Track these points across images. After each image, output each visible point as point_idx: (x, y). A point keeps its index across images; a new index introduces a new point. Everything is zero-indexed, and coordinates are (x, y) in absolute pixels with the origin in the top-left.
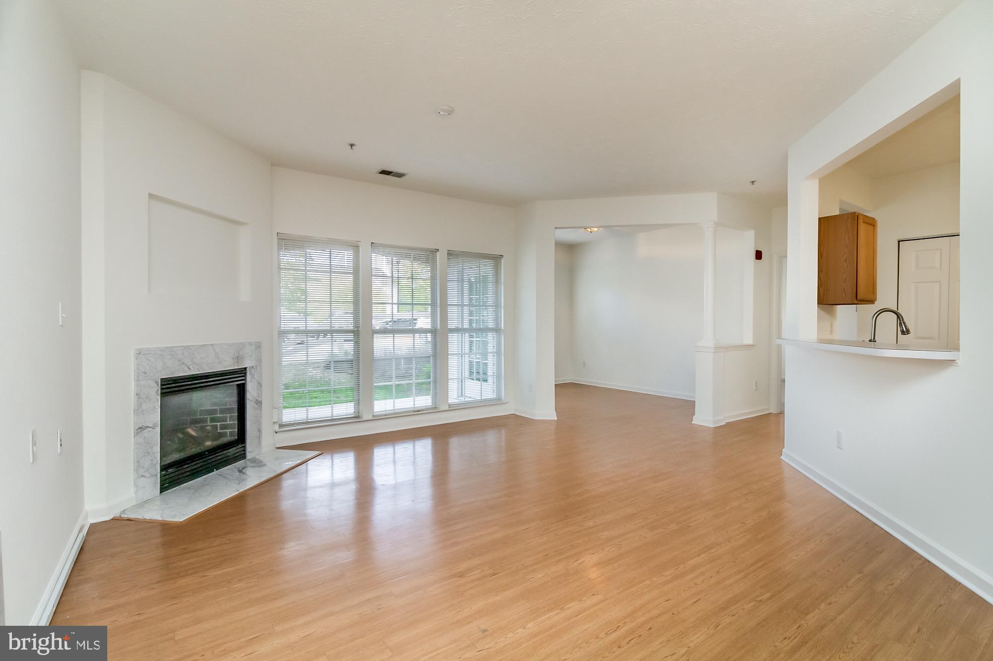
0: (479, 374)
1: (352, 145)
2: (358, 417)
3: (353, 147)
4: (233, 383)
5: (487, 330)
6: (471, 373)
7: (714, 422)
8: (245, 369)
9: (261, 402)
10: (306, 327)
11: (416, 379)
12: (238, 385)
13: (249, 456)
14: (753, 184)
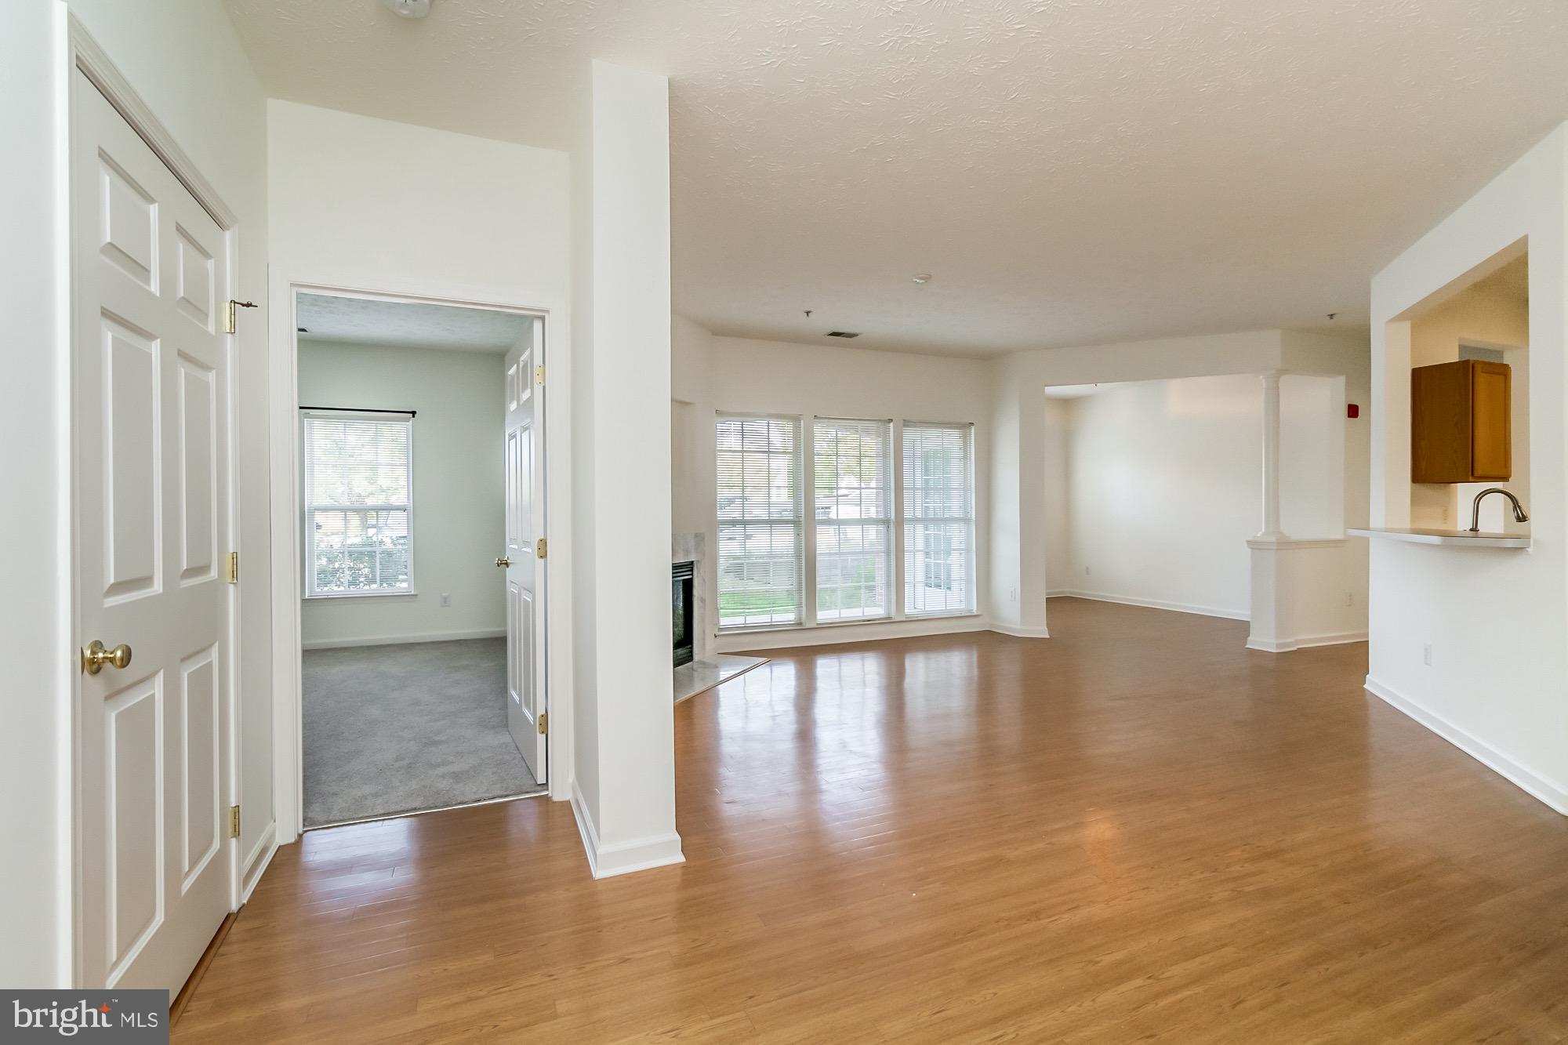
0: (937, 580)
1: (808, 313)
2: (800, 624)
3: (809, 314)
4: (679, 578)
5: (952, 520)
6: (928, 577)
7: (1278, 646)
8: (692, 562)
9: (705, 600)
10: (743, 517)
11: (866, 582)
12: (684, 580)
13: (696, 657)
14: (1331, 318)
